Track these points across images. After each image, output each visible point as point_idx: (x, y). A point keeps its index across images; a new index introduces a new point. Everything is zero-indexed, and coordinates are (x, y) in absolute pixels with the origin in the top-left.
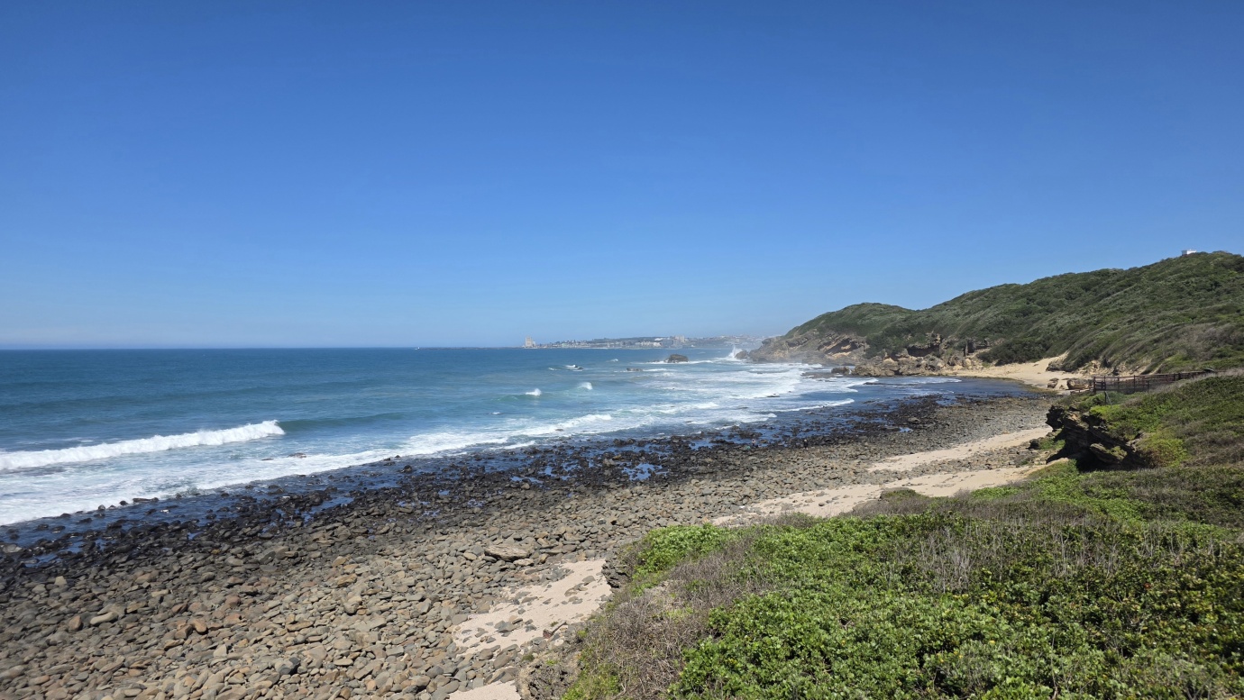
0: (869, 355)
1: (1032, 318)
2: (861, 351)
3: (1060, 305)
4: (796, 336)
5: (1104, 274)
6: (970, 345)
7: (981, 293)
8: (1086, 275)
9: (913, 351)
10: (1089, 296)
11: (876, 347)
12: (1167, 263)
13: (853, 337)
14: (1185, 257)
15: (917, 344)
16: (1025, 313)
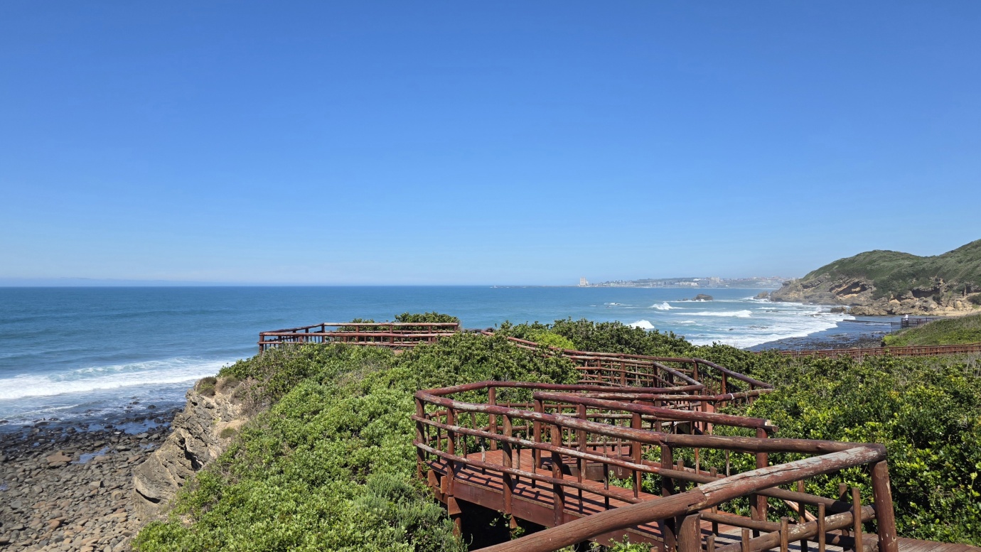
0: (876, 297)
4: (812, 279)
6: (965, 288)
9: (917, 294)
11: (883, 289)
15: (922, 287)
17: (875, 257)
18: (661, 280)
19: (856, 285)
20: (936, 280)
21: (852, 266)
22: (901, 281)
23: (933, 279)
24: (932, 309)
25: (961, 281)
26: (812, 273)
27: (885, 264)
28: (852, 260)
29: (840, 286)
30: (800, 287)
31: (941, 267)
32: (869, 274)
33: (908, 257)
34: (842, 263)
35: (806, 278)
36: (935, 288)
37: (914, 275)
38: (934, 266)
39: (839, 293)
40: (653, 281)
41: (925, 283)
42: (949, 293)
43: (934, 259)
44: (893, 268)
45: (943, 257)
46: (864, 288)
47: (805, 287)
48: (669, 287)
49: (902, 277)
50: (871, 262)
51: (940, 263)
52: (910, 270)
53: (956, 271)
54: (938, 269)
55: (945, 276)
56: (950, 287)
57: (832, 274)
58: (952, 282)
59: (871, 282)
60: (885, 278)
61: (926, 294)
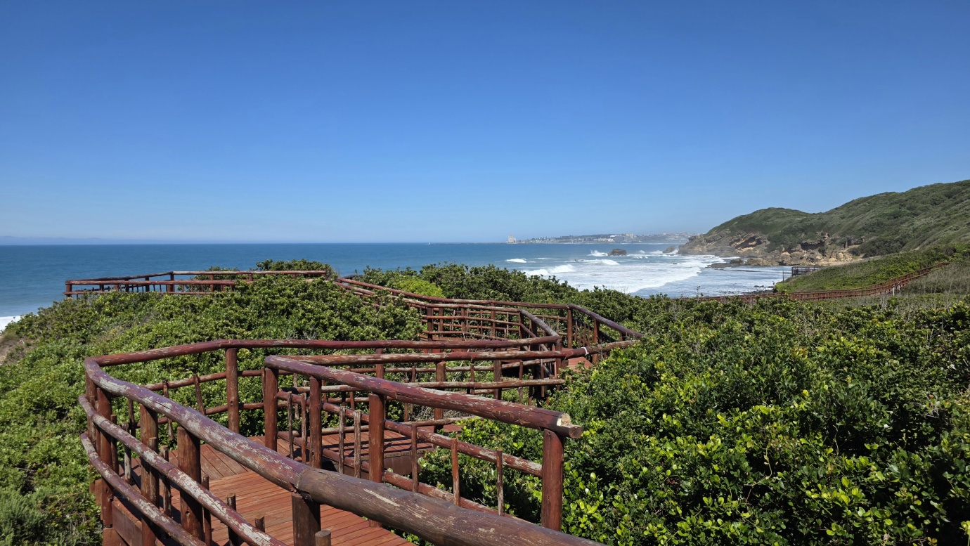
0: (770, 249)
2: (763, 246)
4: (714, 234)
5: (965, 184)
6: (849, 241)
7: (865, 199)
13: (758, 235)
16: (896, 216)
17: (770, 214)
18: (581, 237)
19: (752, 239)
20: (822, 234)
21: (750, 222)
22: (791, 235)
23: (819, 233)
24: (817, 260)
25: (843, 235)
26: (715, 229)
27: (779, 220)
28: (750, 217)
29: (738, 240)
30: (704, 241)
31: (826, 222)
32: (764, 229)
33: (798, 213)
34: (741, 220)
35: (710, 233)
36: (821, 241)
37: (802, 230)
38: (821, 221)
41: (812, 237)
42: (833, 246)
43: (821, 215)
44: (785, 224)
45: (828, 213)
46: (759, 242)
47: (709, 241)
49: (793, 231)
50: (766, 219)
51: (826, 219)
52: (800, 226)
53: (839, 226)
54: (823, 225)
55: (830, 230)
56: (834, 241)
58: (835, 236)
59: (765, 236)
60: (779, 232)
61: (813, 247)
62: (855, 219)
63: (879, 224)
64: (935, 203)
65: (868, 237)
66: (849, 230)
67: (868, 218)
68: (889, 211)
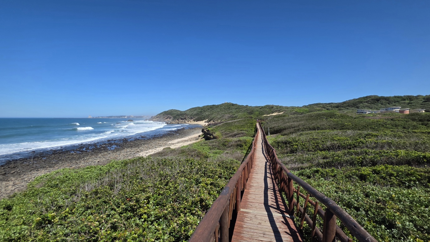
0: (173, 120)
1: (202, 113)
2: (171, 119)
3: (207, 111)
4: (158, 116)
5: (214, 105)
6: (192, 118)
7: (194, 108)
8: (211, 105)
9: (182, 119)
10: (211, 109)
11: (175, 118)
12: (223, 104)
13: (170, 116)
14: (225, 103)
15: (182, 118)
16: (201, 112)
17: (172, 111)
18: (116, 116)
19: (168, 117)
21: (168, 113)
23: (184, 116)
25: (190, 116)
26: (158, 114)
28: (167, 111)
29: (165, 117)
30: (156, 118)
33: (179, 111)
34: (165, 112)
35: (157, 115)
37: (181, 115)
39: (165, 119)
40: (113, 116)
41: (183, 117)
42: (188, 119)
43: (184, 111)
44: (176, 113)
45: (186, 111)
46: (170, 118)
47: (157, 118)
48: (118, 118)
49: (178, 115)
51: (186, 112)
52: (180, 114)
53: (189, 114)
54: (185, 114)
55: (187, 115)
56: (188, 117)
57: (163, 114)
58: (188, 116)
59: (172, 116)
60: (175, 115)
61: (184, 119)
62: (192, 112)
63: (198, 114)
64: (208, 109)
65: (196, 117)
66: (191, 115)
67: (195, 112)
68: (200, 111)
